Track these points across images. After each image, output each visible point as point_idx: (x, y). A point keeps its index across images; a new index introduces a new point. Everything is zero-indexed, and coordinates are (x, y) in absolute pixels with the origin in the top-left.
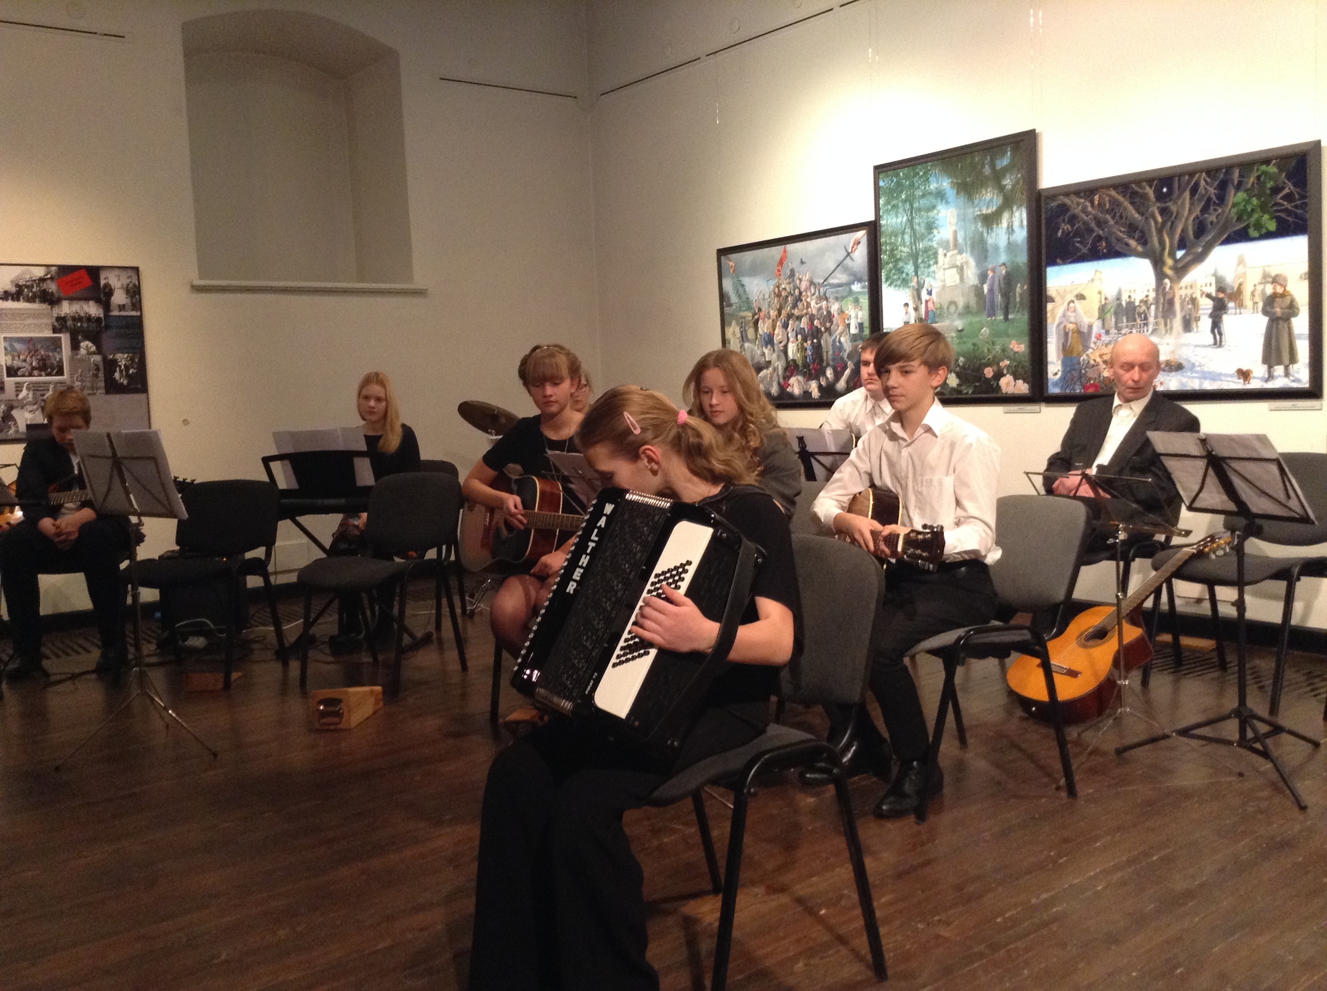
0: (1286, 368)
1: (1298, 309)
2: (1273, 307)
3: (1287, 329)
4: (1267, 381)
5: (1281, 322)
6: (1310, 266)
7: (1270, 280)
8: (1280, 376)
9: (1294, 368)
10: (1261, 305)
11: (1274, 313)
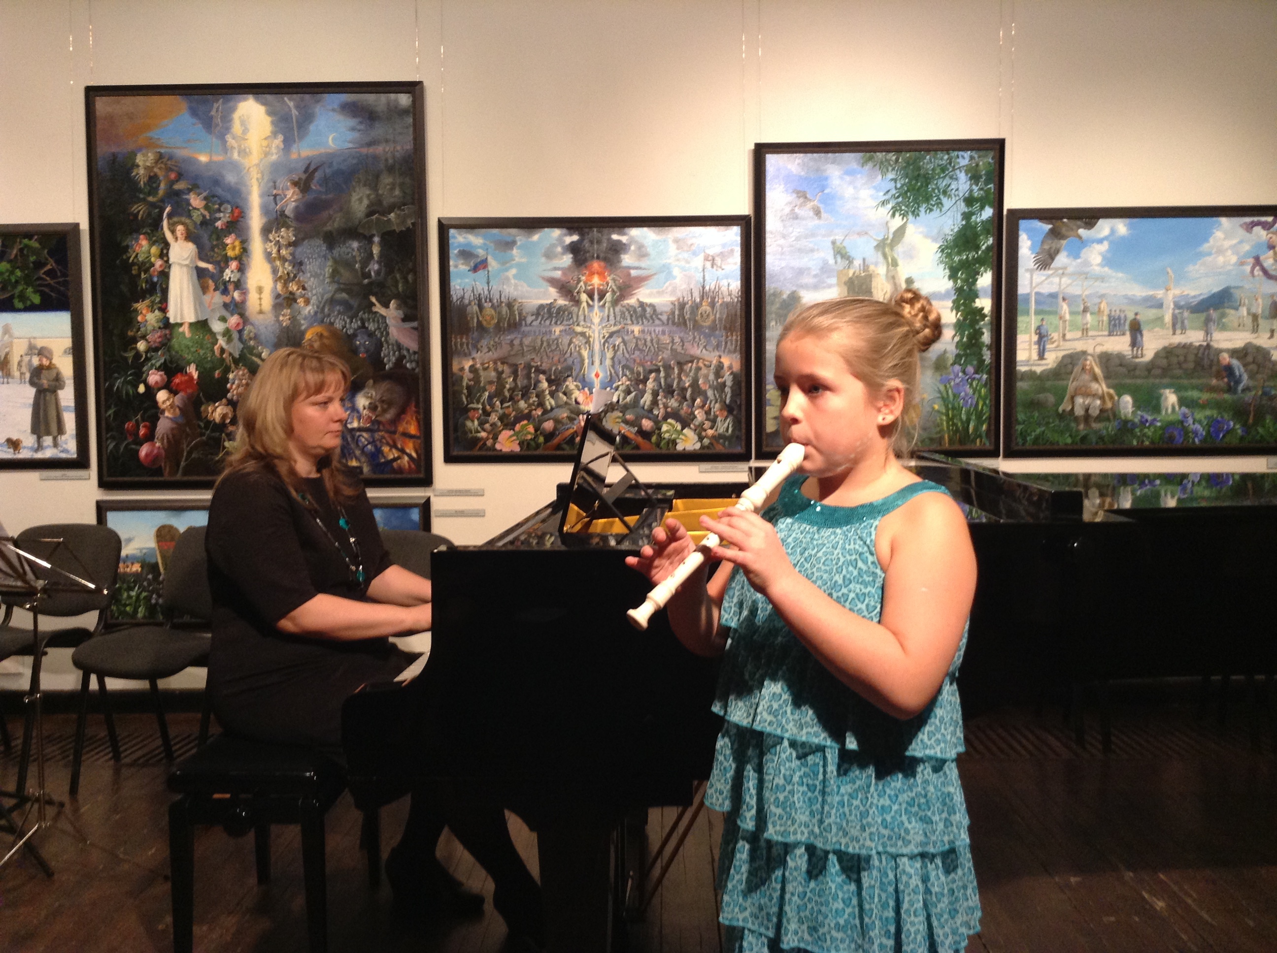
0: (55, 439)
1: (64, 382)
2: (39, 379)
3: (53, 401)
4: (36, 451)
5: (48, 394)
6: (73, 342)
7: (36, 352)
8: (49, 446)
9: (62, 439)
10: (28, 375)
11: (42, 385)
